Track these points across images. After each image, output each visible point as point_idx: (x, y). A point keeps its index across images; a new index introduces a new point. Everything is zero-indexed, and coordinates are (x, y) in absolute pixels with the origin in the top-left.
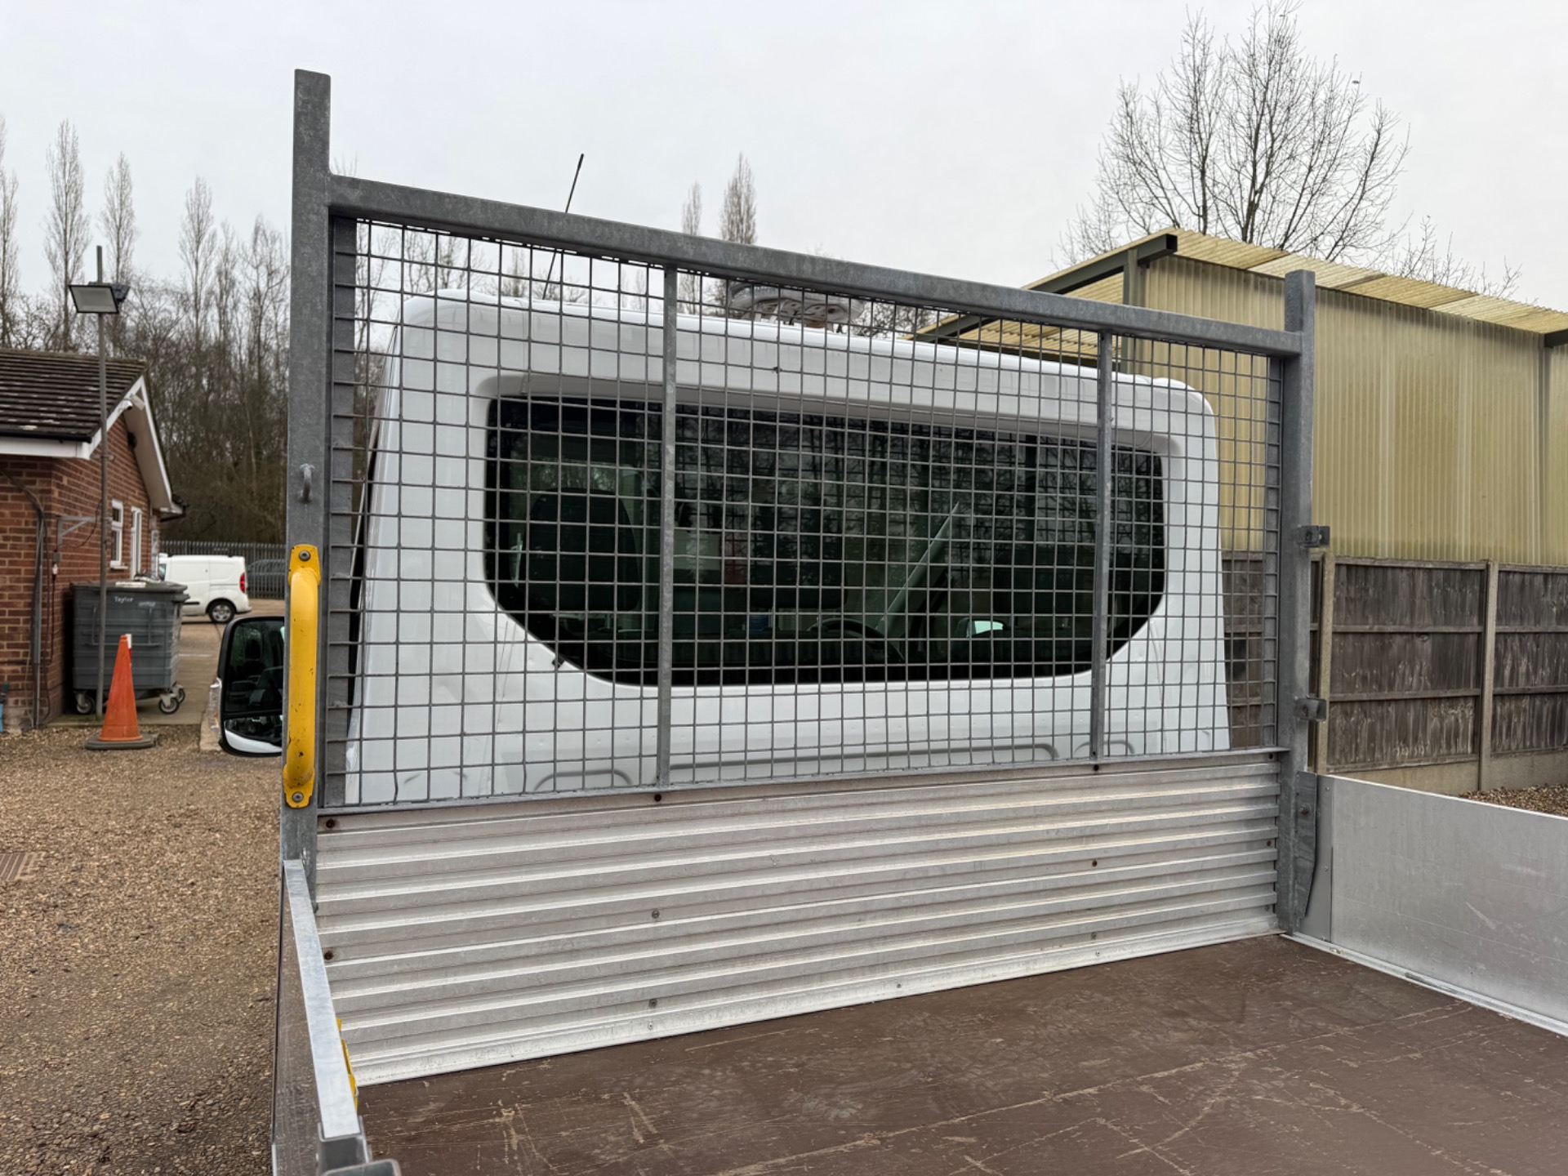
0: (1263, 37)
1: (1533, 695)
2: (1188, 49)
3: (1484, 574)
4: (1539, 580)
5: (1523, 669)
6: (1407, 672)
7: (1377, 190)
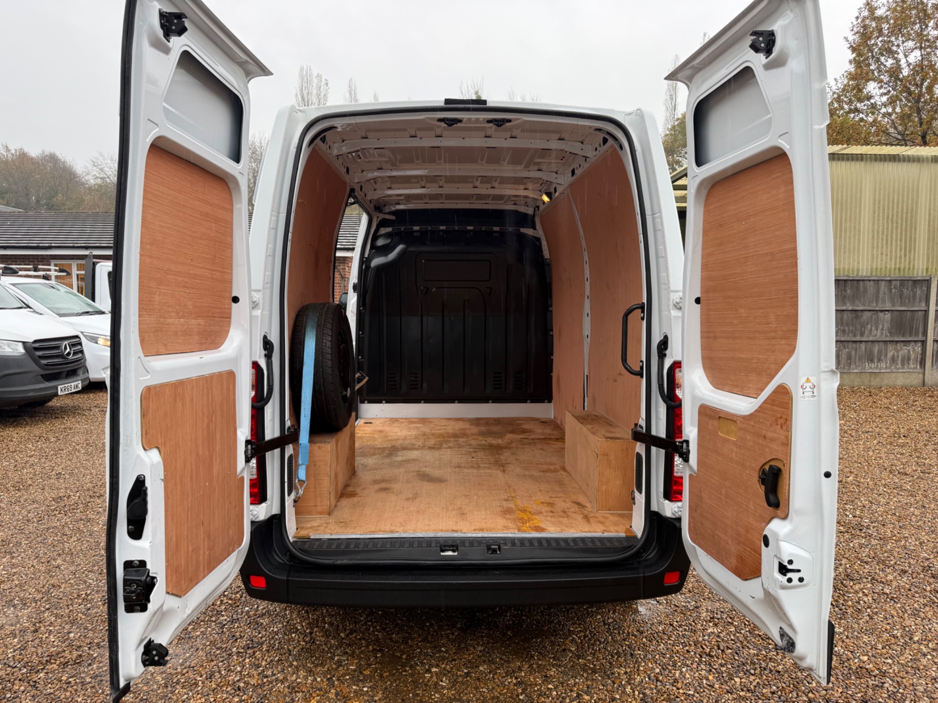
3: (927, 282)
6: (873, 329)
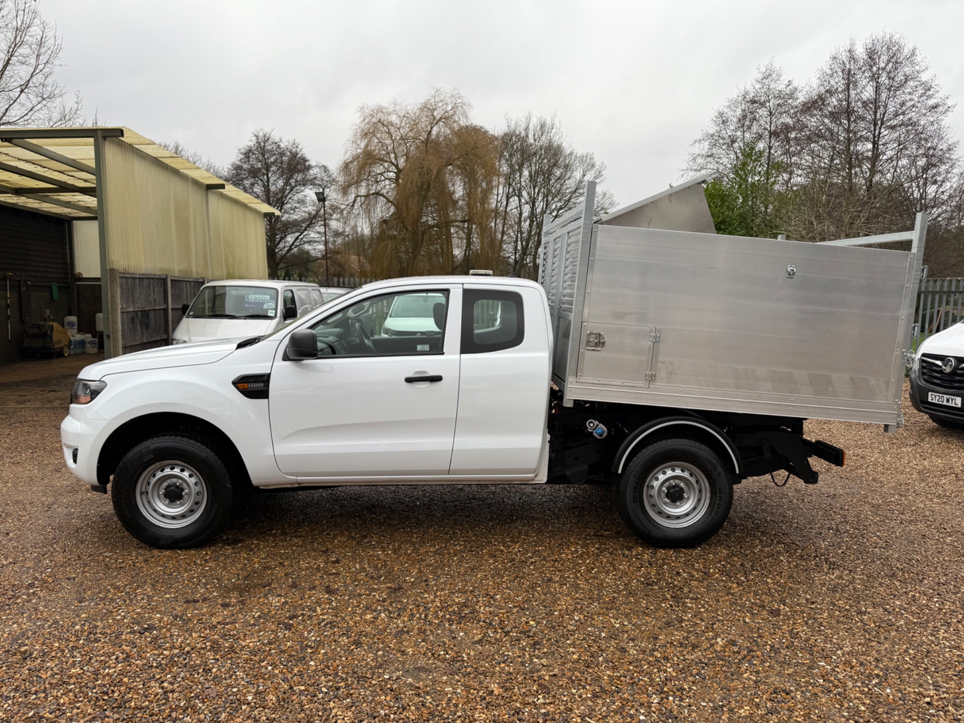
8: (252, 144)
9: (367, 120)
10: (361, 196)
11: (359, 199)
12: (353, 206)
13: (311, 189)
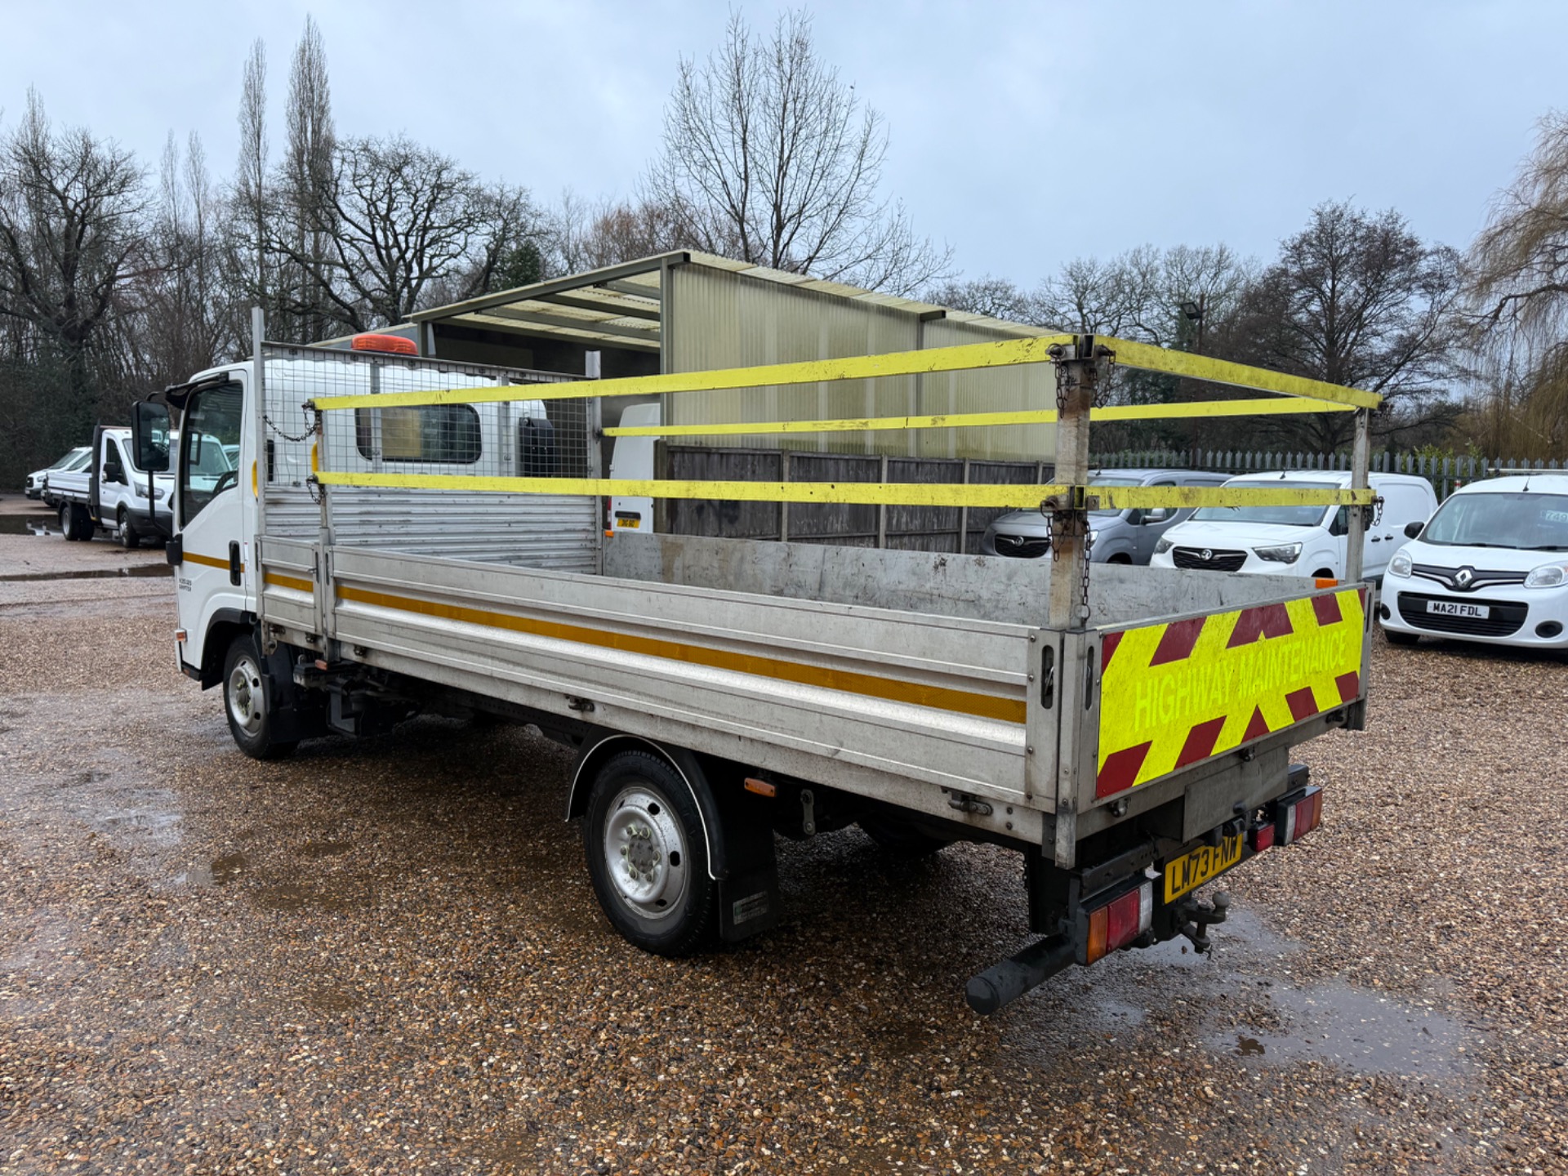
0: (786, 40)
1: (910, 535)
2: (731, 40)
3: (879, 462)
4: (913, 467)
5: (904, 520)
7: (868, 173)
8: (1308, 229)
9: (1550, 145)
10: (1516, 297)
11: (1511, 300)
12: (1496, 317)
13: (1421, 295)
